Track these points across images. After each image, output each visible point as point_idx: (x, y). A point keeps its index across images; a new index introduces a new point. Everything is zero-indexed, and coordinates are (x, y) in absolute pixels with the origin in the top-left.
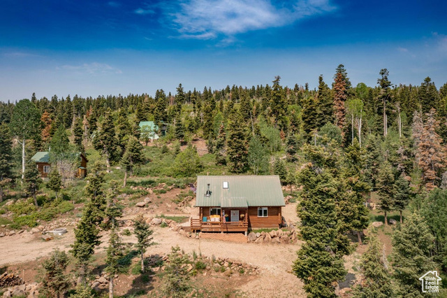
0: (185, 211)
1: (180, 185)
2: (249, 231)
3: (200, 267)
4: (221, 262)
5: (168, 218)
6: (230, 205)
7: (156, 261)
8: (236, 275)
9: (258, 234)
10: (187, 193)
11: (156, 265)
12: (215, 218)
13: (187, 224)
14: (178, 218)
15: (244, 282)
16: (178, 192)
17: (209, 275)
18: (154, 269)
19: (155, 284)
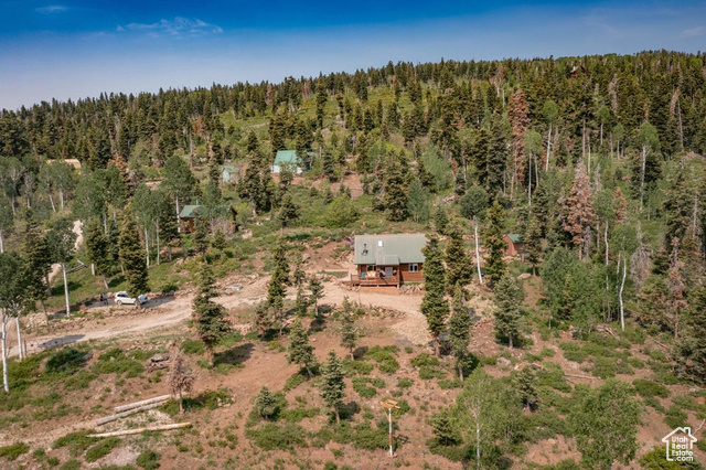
0: (343, 265)
1: (336, 238)
2: (401, 285)
3: (361, 313)
4: (377, 309)
5: (330, 273)
6: (384, 263)
7: (326, 309)
8: (388, 319)
9: (409, 287)
10: (344, 247)
11: (326, 312)
12: (372, 274)
13: (348, 279)
14: (338, 273)
15: (394, 323)
16: (334, 246)
17: (368, 318)
18: (325, 315)
19: (327, 325)
